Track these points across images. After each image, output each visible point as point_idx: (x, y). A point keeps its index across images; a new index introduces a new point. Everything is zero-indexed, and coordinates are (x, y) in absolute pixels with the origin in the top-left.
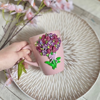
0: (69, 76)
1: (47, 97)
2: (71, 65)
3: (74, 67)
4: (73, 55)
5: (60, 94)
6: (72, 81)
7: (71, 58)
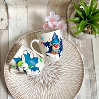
0: (35, 90)
1: (12, 85)
2: (43, 86)
3: (44, 90)
4: (51, 83)
5: (20, 92)
6: (33, 95)
7: (48, 83)
